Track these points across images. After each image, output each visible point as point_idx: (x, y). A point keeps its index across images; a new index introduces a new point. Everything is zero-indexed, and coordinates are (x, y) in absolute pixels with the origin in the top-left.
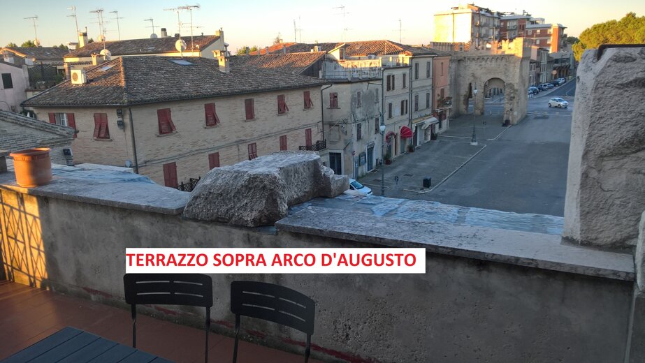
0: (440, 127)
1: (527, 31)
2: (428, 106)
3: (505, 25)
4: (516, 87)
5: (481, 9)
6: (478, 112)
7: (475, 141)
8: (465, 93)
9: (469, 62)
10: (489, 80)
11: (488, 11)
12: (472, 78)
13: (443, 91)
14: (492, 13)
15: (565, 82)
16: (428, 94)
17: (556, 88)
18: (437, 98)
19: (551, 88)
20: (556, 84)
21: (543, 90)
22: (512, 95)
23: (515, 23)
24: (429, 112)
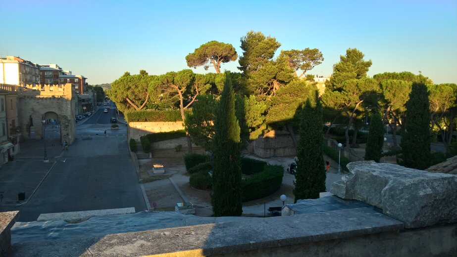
0: (13, 150)
1: (60, 80)
2: (4, 134)
3: (44, 74)
4: (69, 118)
5: (25, 62)
6: (39, 137)
7: (47, 159)
8: (27, 123)
9: (28, 99)
10: (45, 113)
11: (30, 63)
12: (32, 112)
13: (13, 121)
14: (33, 65)
15: (91, 115)
16: (3, 124)
17: (87, 119)
18: (10, 127)
19: (84, 119)
20: (87, 116)
21: (79, 120)
22: (67, 124)
23: (51, 73)
24: (5, 138)
